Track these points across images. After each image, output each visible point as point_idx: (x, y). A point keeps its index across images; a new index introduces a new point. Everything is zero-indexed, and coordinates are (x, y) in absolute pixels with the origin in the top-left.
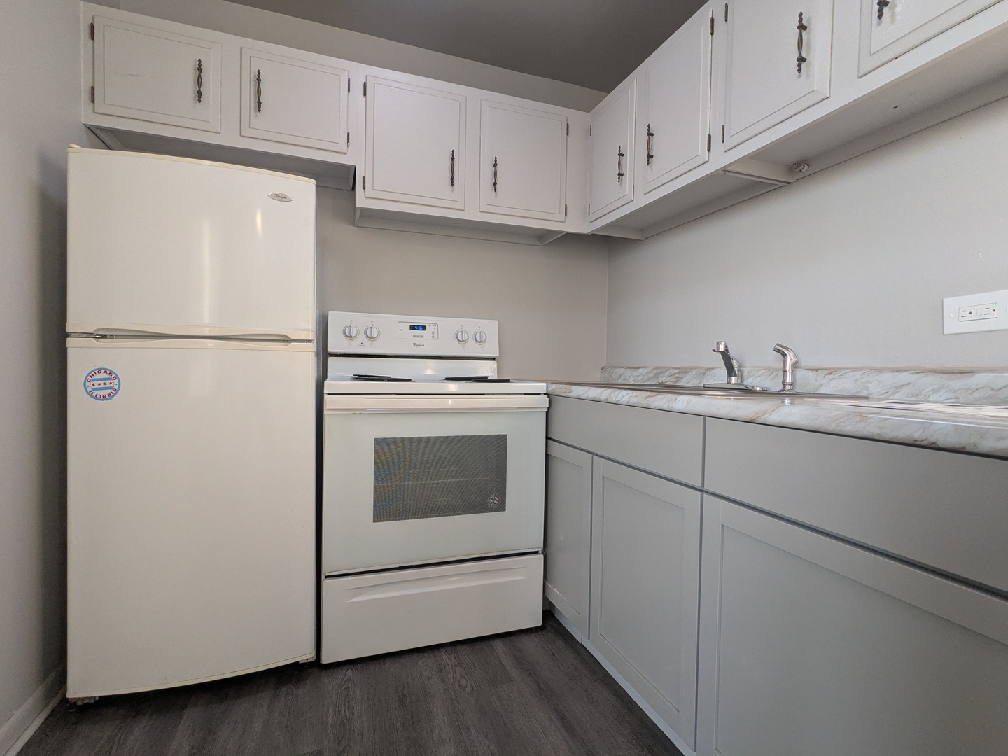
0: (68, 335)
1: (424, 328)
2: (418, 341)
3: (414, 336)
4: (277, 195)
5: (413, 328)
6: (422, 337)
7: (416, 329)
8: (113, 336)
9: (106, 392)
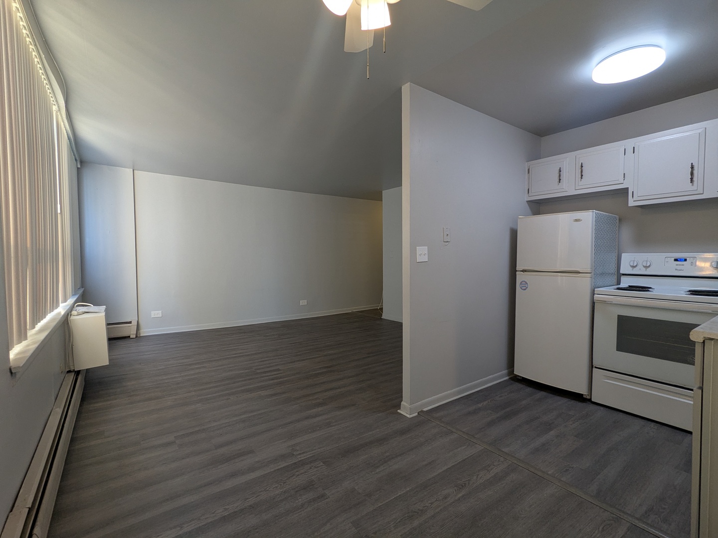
0: (517, 271)
1: (685, 260)
2: (679, 267)
3: (677, 265)
4: (576, 220)
5: (676, 260)
6: (683, 265)
7: (678, 261)
8: (528, 271)
9: (525, 288)
